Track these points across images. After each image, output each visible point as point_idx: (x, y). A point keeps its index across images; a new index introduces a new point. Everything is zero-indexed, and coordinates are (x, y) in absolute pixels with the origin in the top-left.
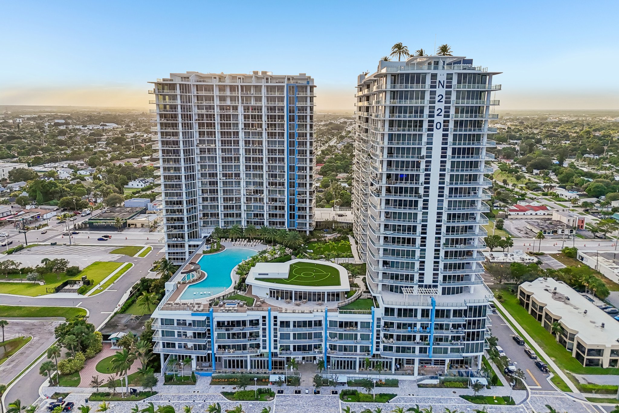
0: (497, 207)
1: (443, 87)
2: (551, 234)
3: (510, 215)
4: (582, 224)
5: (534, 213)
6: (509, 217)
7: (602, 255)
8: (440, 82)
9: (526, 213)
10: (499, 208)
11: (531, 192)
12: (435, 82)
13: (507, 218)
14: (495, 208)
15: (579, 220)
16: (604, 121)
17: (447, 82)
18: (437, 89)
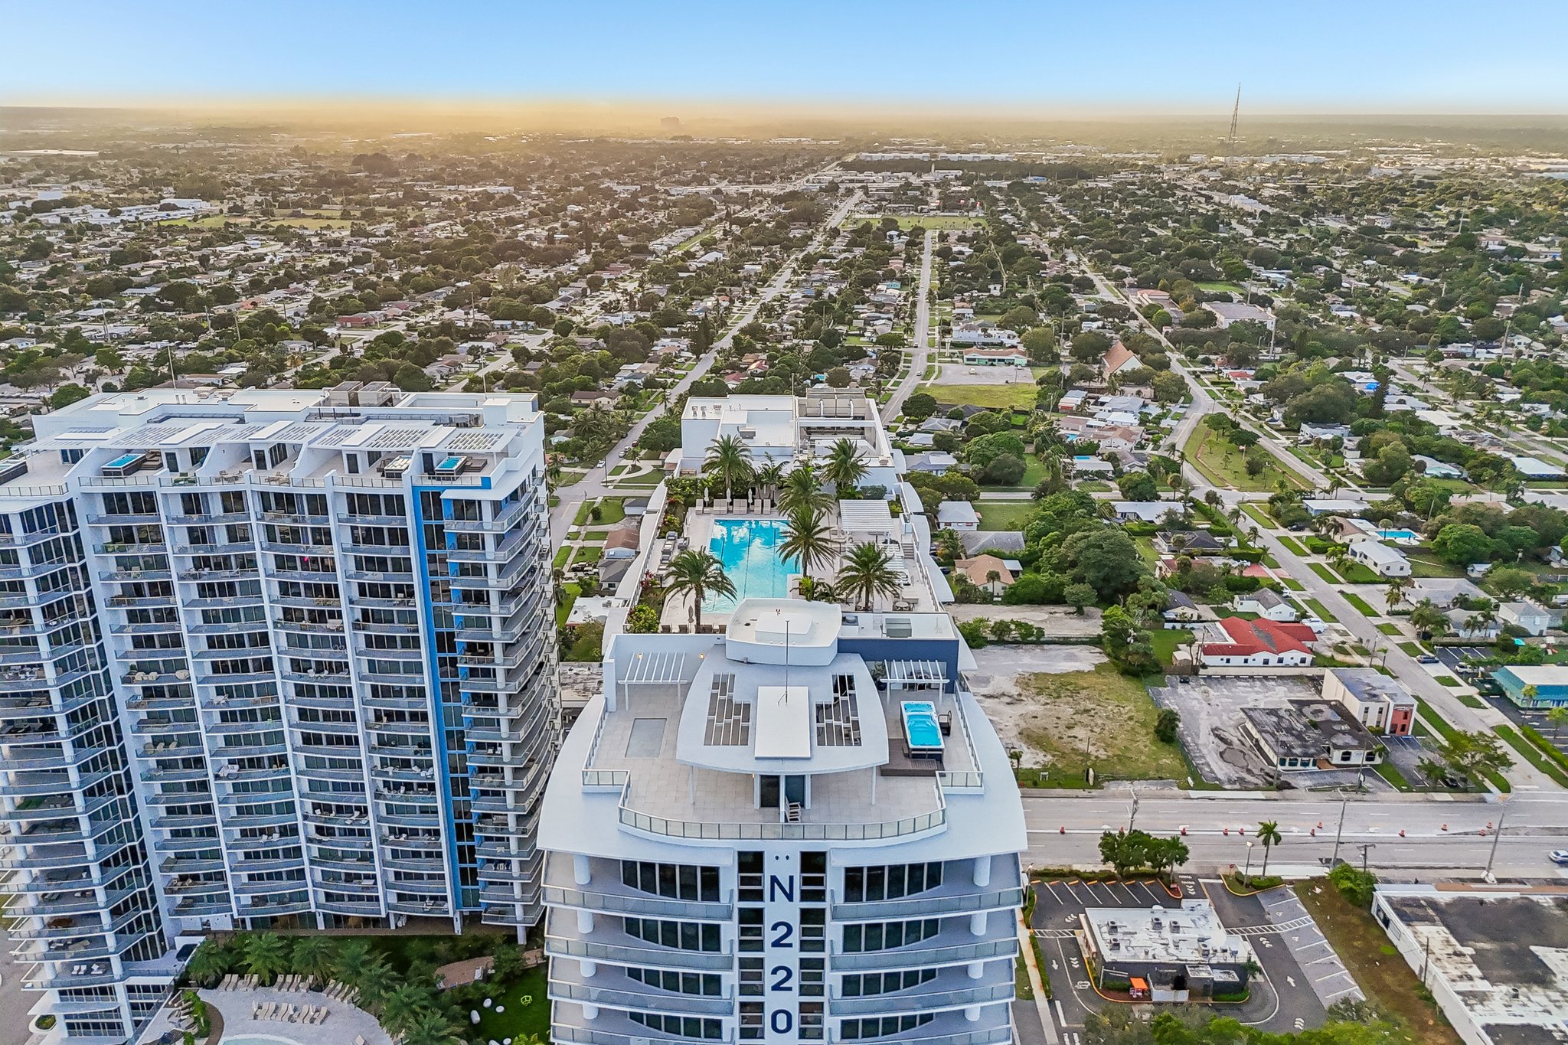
0: (1174, 621)
1: (790, 897)
2: (1311, 768)
3: (1204, 666)
4: (1405, 722)
5: (1273, 659)
6: (1202, 672)
7: (1442, 914)
8: (774, 879)
9: (1250, 658)
10: (1178, 626)
11: (1283, 532)
12: (758, 881)
13: (1196, 674)
14: (1168, 626)
15: (1395, 710)
16: (1517, 173)
17: (806, 881)
18: (765, 904)
